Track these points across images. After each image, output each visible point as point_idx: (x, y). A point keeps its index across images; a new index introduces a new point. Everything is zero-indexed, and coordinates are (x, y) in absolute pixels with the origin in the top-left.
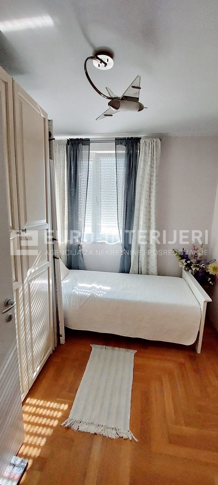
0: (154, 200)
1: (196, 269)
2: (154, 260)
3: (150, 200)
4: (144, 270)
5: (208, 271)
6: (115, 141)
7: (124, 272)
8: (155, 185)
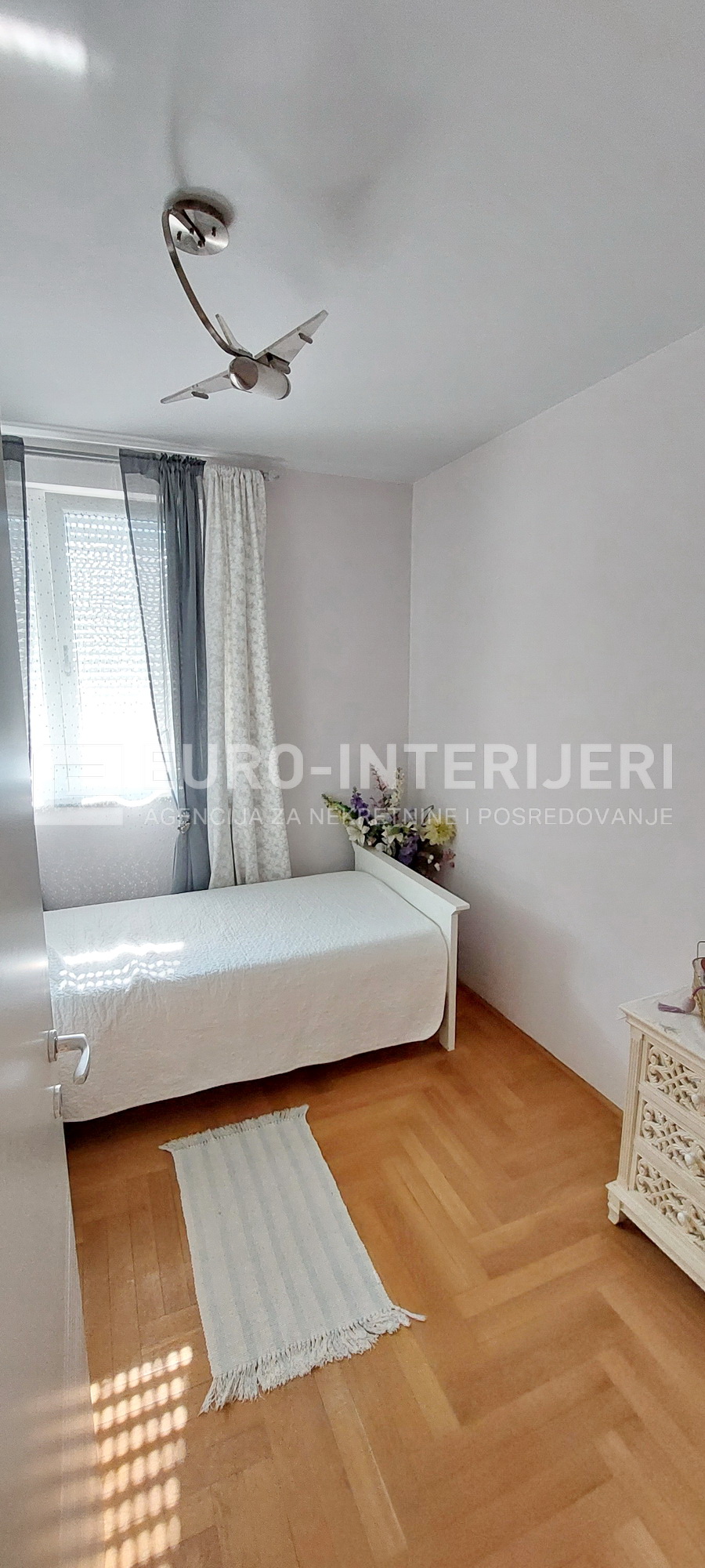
0: (262, 653)
1: (395, 840)
2: (278, 835)
3: (250, 654)
4: (250, 868)
5: (427, 837)
6: (118, 460)
7: (189, 889)
8: (262, 609)
